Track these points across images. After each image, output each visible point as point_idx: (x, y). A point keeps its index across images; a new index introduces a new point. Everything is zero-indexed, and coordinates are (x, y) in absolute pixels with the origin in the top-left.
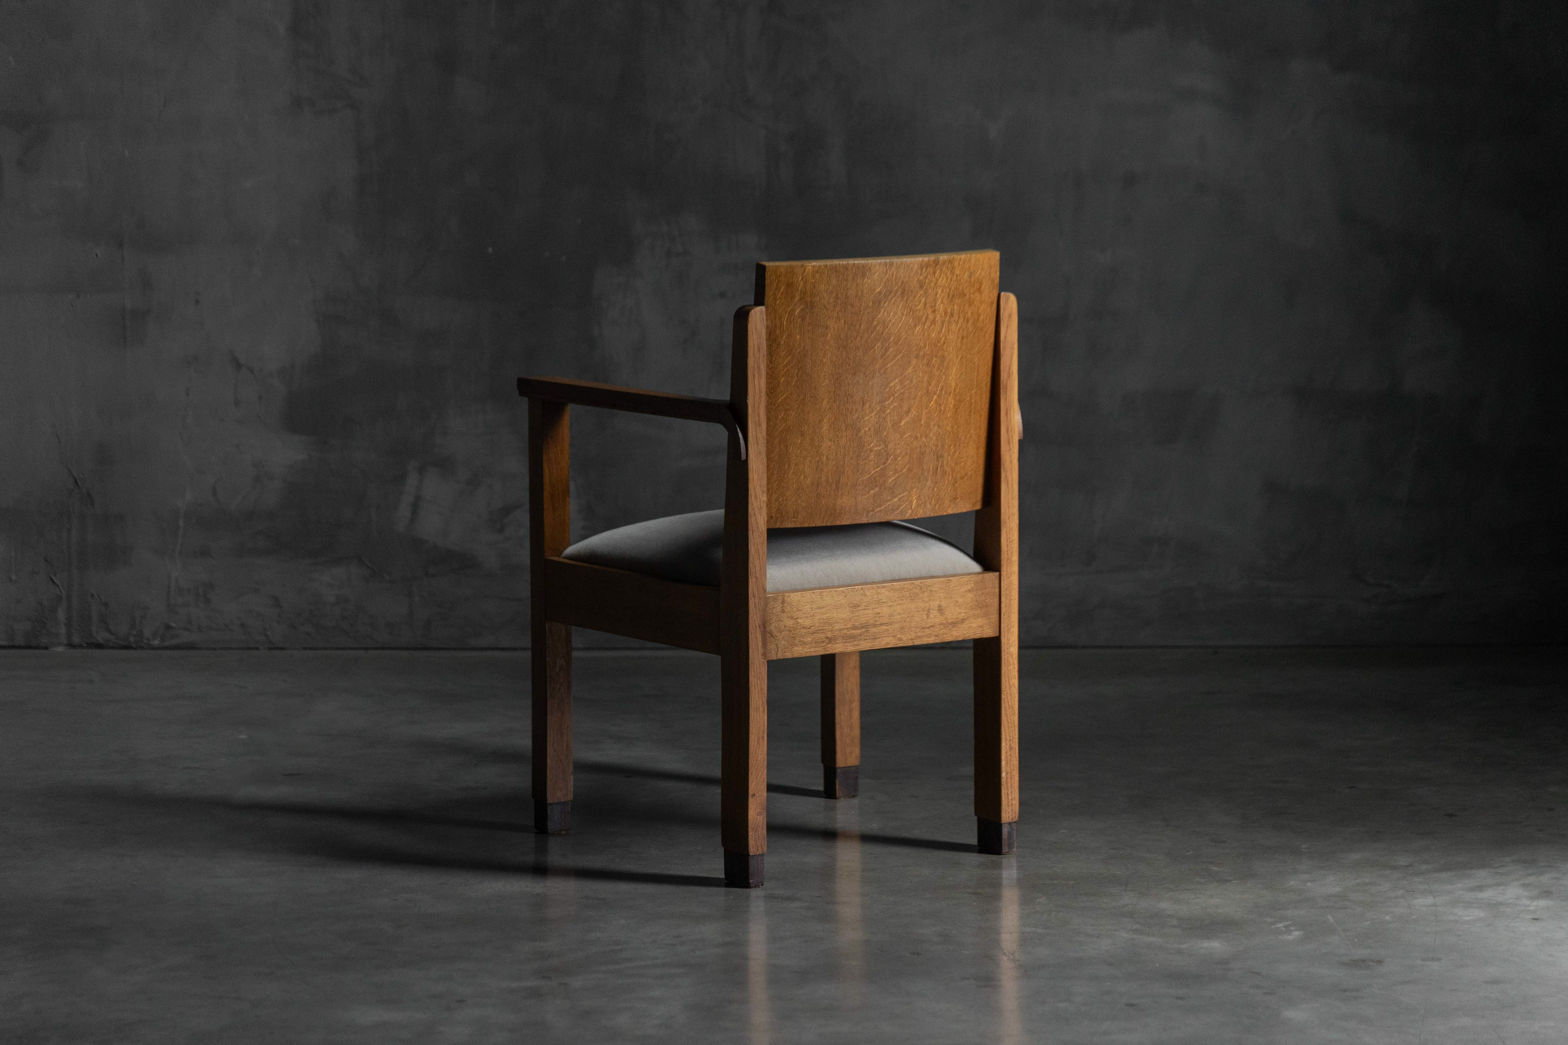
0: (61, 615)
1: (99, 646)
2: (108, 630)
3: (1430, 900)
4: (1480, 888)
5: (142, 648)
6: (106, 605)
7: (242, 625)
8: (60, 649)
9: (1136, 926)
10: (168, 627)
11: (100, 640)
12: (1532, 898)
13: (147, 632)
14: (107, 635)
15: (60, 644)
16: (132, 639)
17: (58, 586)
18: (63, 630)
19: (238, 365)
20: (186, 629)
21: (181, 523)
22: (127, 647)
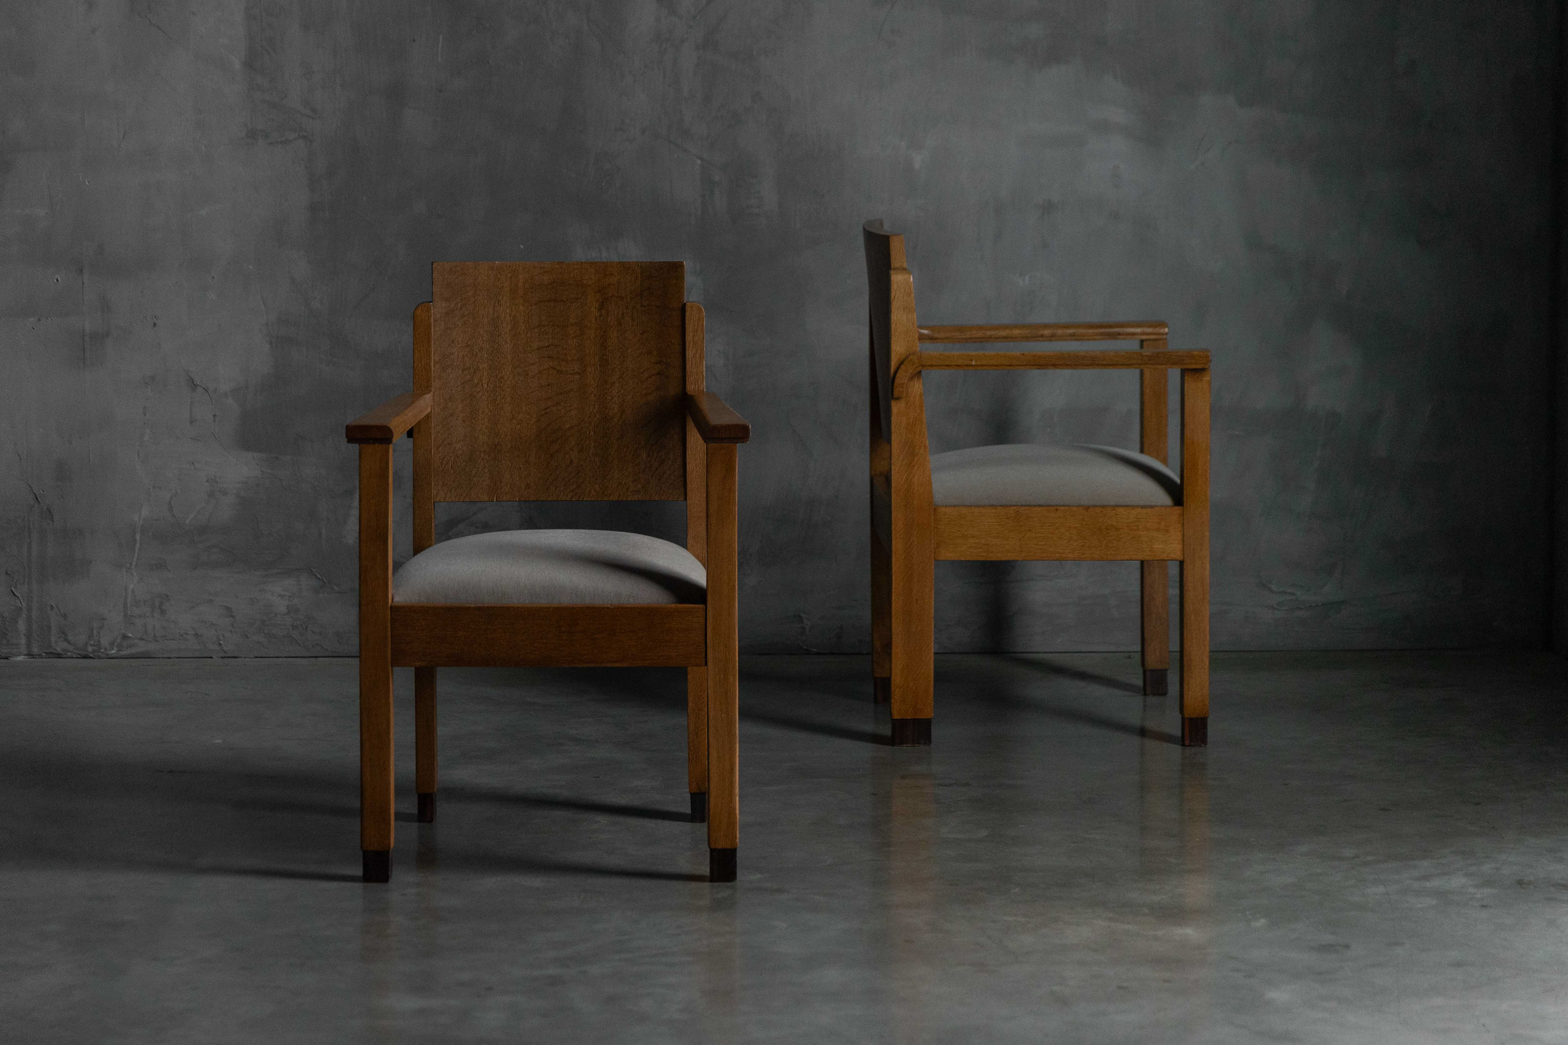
0: (22, 626)
1: (59, 656)
2: (66, 640)
3: (1381, 889)
4: (1426, 878)
5: (99, 658)
6: (65, 616)
7: (196, 635)
8: (20, 658)
9: (1111, 915)
10: (125, 637)
11: (59, 650)
12: (1477, 886)
13: (105, 642)
14: (65, 645)
15: (19, 654)
16: (90, 649)
17: (18, 597)
18: (23, 641)
19: (193, 385)
20: (141, 639)
21: (138, 537)
22: (85, 657)
